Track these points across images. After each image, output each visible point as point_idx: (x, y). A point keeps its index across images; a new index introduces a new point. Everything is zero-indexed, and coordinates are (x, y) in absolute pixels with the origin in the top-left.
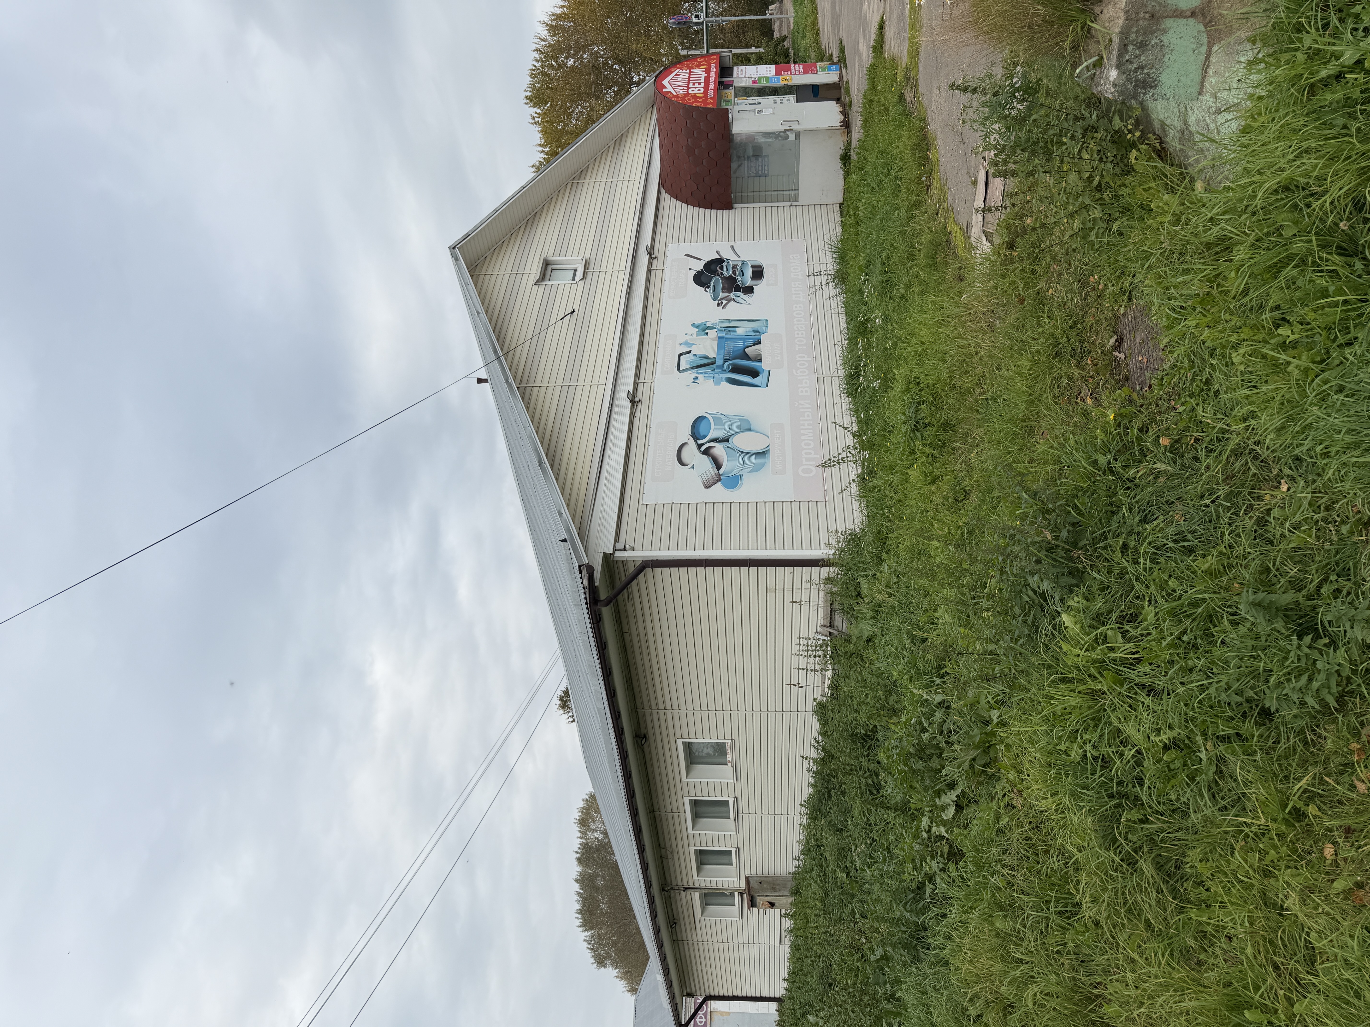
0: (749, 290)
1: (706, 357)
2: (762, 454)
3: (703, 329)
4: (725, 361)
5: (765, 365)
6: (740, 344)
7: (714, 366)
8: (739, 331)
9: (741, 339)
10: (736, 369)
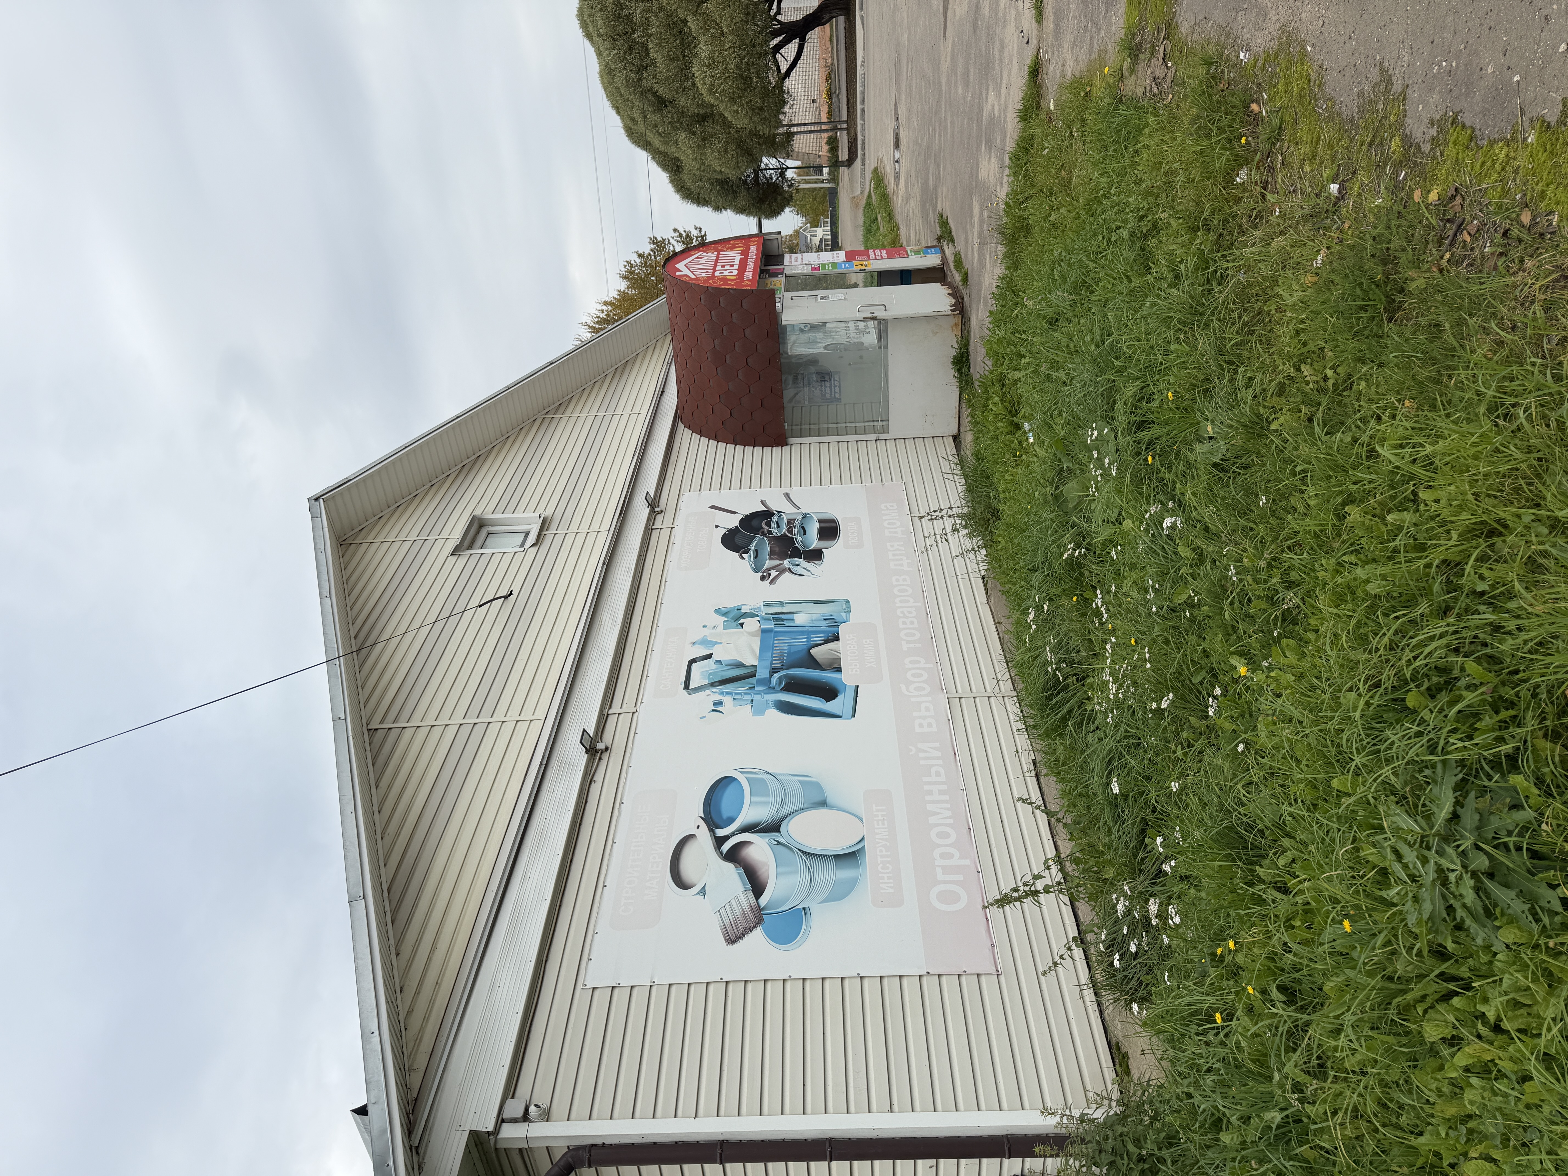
0: (816, 555)
1: (739, 665)
2: (851, 858)
3: (736, 617)
4: (774, 671)
5: (848, 677)
6: (802, 641)
7: (753, 680)
8: (800, 620)
9: (802, 633)
10: (794, 686)
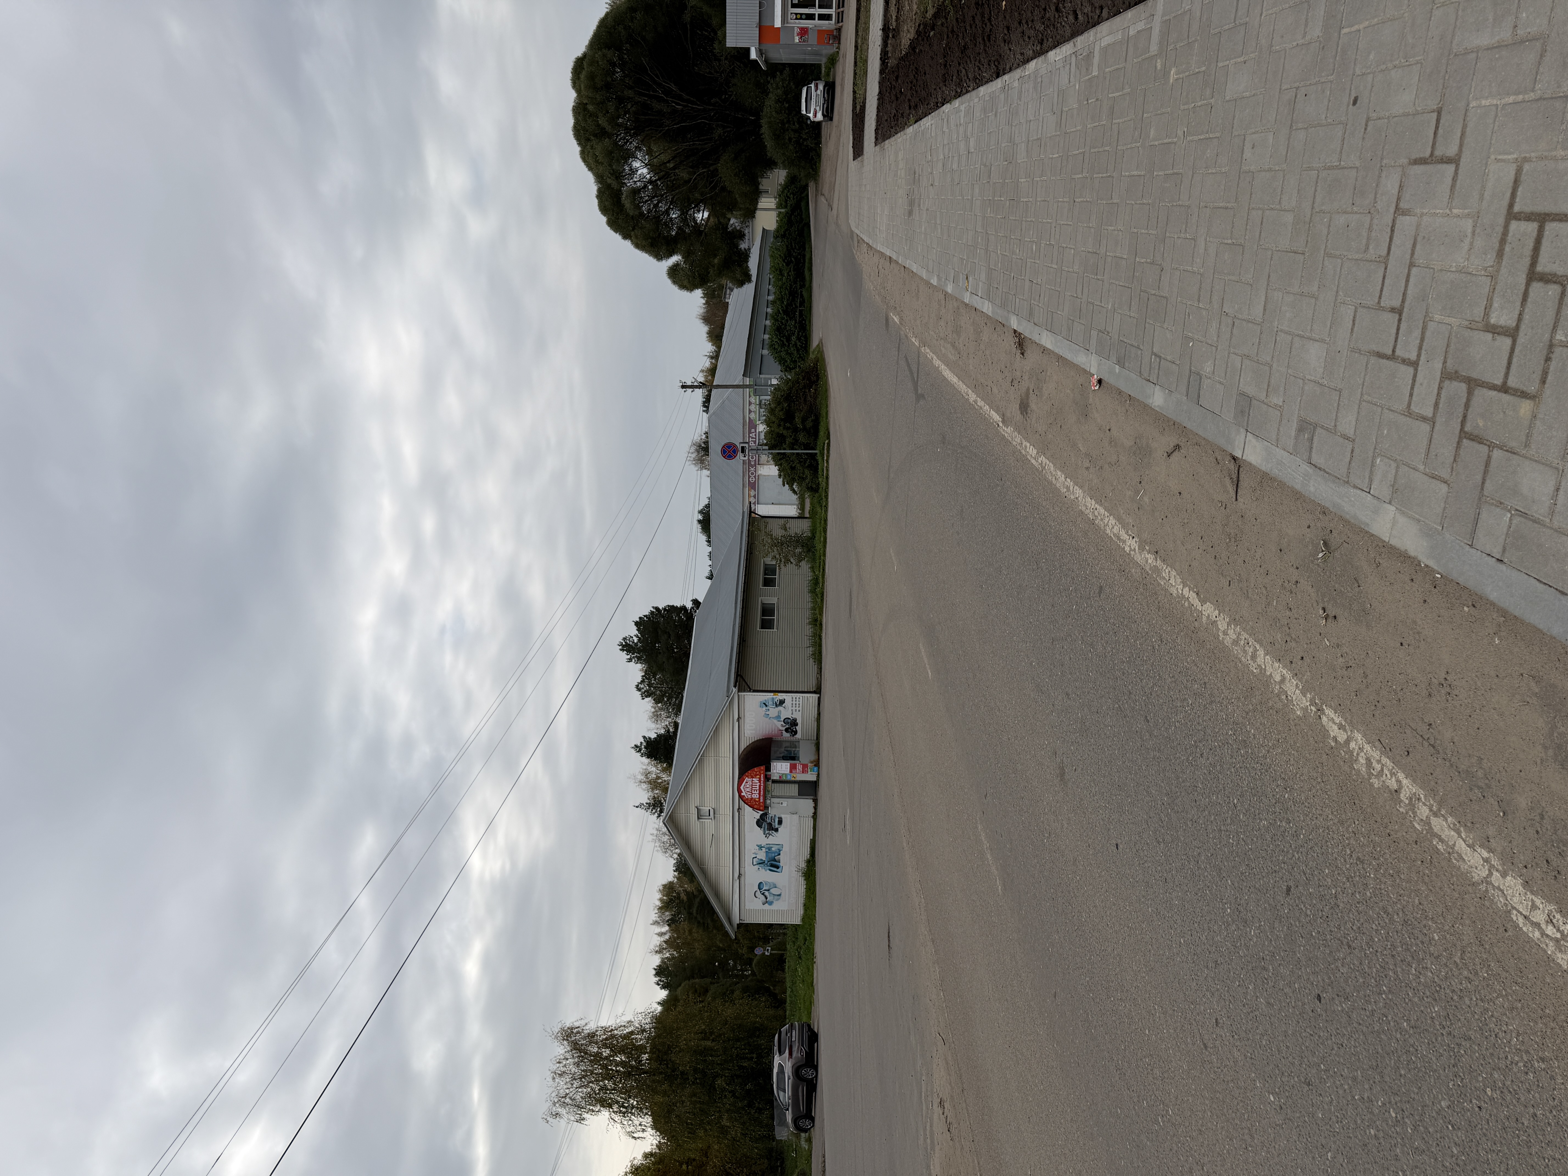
0: (777, 830)
1: (762, 860)
2: (779, 895)
3: (760, 847)
4: (768, 862)
5: (781, 864)
7: (765, 864)
8: (773, 849)
9: (774, 853)
10: (772, 865)
